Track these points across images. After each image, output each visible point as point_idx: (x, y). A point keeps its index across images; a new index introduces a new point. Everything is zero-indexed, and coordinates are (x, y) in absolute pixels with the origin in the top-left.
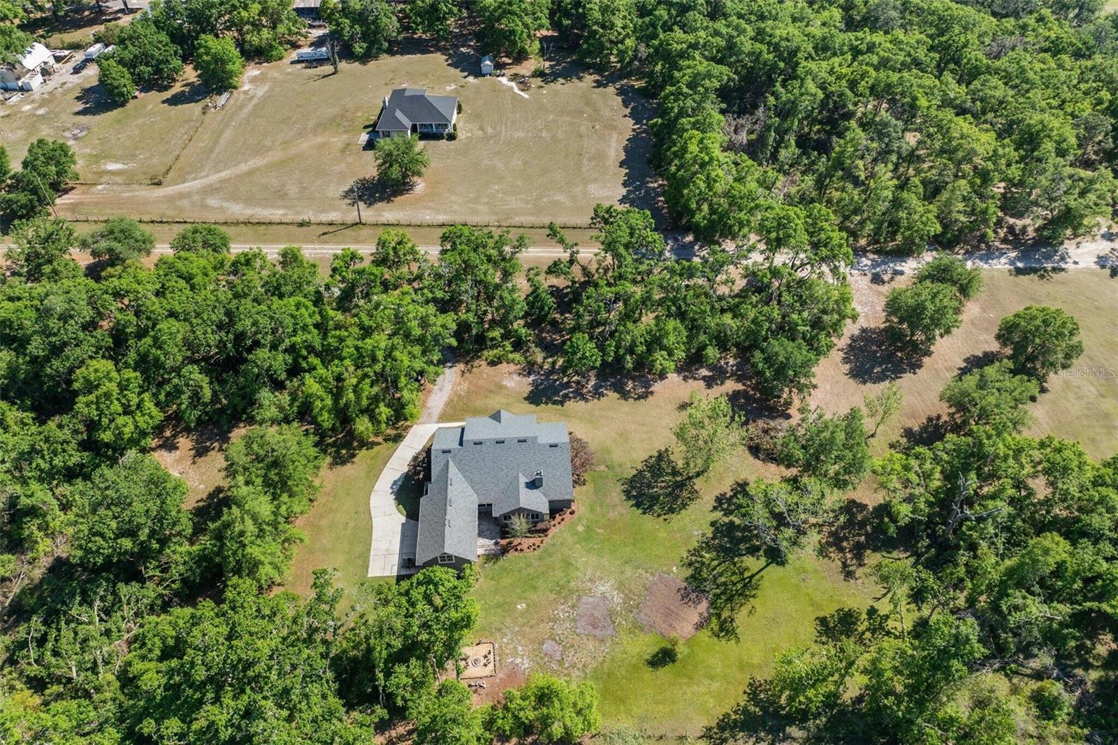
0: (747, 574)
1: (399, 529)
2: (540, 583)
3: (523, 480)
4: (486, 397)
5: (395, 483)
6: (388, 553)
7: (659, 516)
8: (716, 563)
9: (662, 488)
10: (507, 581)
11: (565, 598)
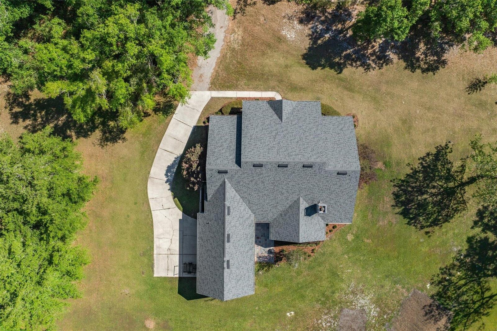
0: (487, 294)
1: (177, 227)
2: (308, 292)
3: (304, 205)
4: (264, 54)
5: (169, 169)
6: (170, 252)
7: (422, 227)
8: (463, 282)
9: (433, 195)
10: (278, 289)
11: (329, 309)
